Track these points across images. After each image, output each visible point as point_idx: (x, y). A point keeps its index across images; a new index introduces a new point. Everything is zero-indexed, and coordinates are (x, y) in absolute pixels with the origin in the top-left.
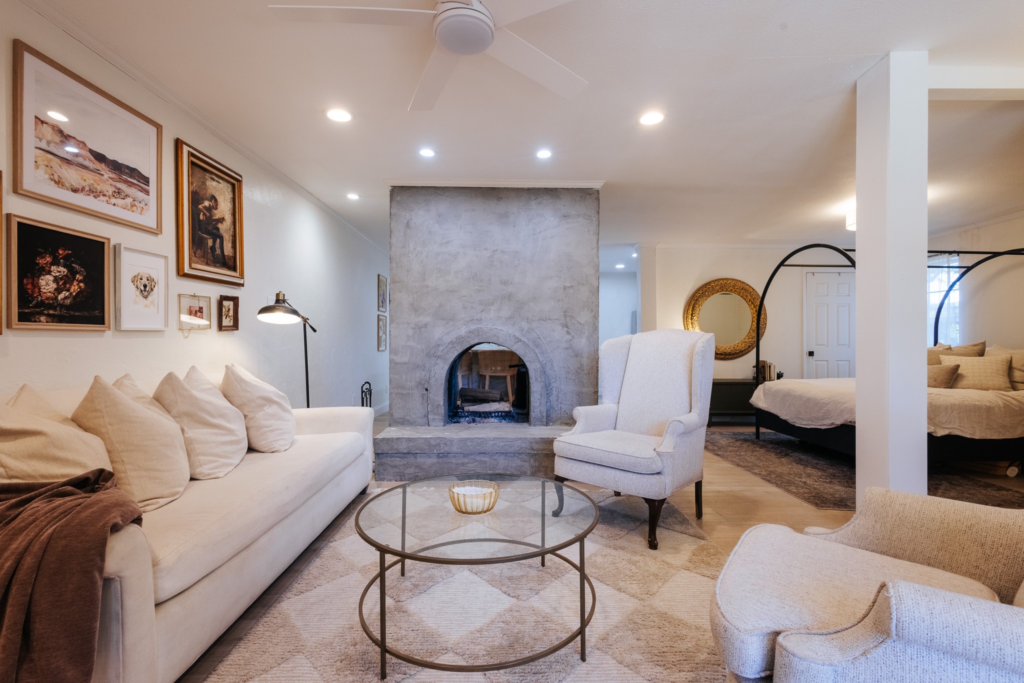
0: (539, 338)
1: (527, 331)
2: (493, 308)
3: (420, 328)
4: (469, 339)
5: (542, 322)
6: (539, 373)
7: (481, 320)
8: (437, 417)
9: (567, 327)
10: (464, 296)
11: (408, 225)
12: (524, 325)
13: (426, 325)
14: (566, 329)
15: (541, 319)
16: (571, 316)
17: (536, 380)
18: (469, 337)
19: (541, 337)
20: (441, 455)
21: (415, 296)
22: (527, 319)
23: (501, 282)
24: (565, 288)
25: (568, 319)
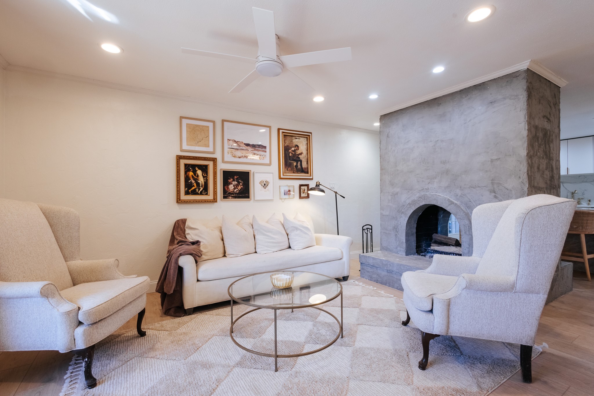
0: (470, 201)
1: (461, 196)
2: (436, 180)
3: (395, 195)
4: (419, 202)
5: (472, 189)
6: (468, 228)
7: (429, 189)
8: (402, 249)
9: (495, 192)
10: (418, 174)
11: (388, 136)
12: (459, 192)
13: (397, 194)
14: (494, 194)
15: (472, 187)
16: (498, 183)
17: (465, 233)
18: (419, 201)
19: (472, 200)
20: (389, 271)
21: (392, 177)
22: (461, 187)
23: (441, 162)
24: (492, 161)
25: (495, 186)
